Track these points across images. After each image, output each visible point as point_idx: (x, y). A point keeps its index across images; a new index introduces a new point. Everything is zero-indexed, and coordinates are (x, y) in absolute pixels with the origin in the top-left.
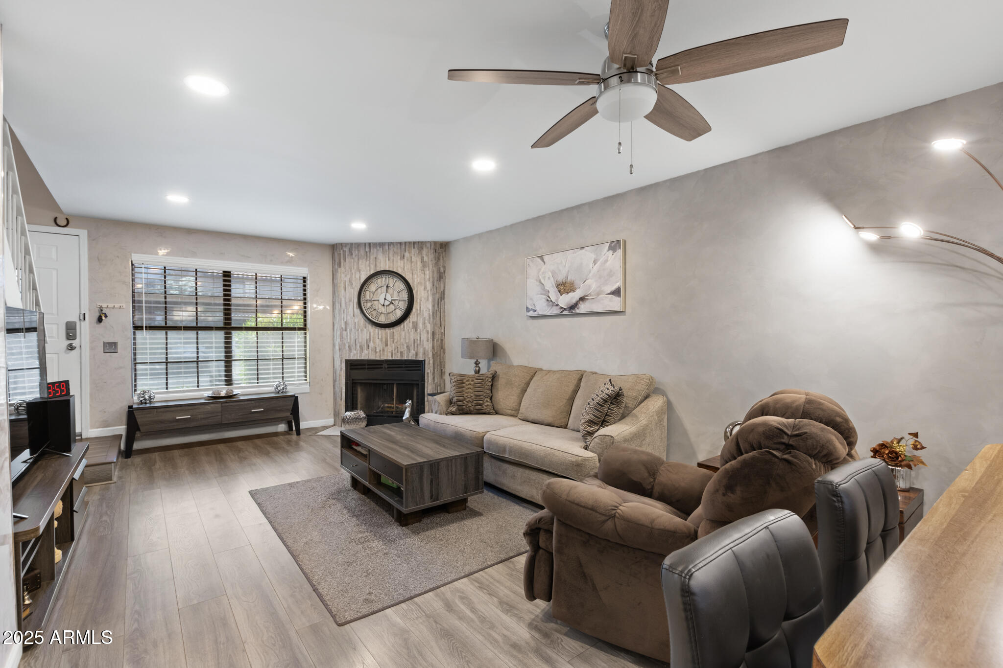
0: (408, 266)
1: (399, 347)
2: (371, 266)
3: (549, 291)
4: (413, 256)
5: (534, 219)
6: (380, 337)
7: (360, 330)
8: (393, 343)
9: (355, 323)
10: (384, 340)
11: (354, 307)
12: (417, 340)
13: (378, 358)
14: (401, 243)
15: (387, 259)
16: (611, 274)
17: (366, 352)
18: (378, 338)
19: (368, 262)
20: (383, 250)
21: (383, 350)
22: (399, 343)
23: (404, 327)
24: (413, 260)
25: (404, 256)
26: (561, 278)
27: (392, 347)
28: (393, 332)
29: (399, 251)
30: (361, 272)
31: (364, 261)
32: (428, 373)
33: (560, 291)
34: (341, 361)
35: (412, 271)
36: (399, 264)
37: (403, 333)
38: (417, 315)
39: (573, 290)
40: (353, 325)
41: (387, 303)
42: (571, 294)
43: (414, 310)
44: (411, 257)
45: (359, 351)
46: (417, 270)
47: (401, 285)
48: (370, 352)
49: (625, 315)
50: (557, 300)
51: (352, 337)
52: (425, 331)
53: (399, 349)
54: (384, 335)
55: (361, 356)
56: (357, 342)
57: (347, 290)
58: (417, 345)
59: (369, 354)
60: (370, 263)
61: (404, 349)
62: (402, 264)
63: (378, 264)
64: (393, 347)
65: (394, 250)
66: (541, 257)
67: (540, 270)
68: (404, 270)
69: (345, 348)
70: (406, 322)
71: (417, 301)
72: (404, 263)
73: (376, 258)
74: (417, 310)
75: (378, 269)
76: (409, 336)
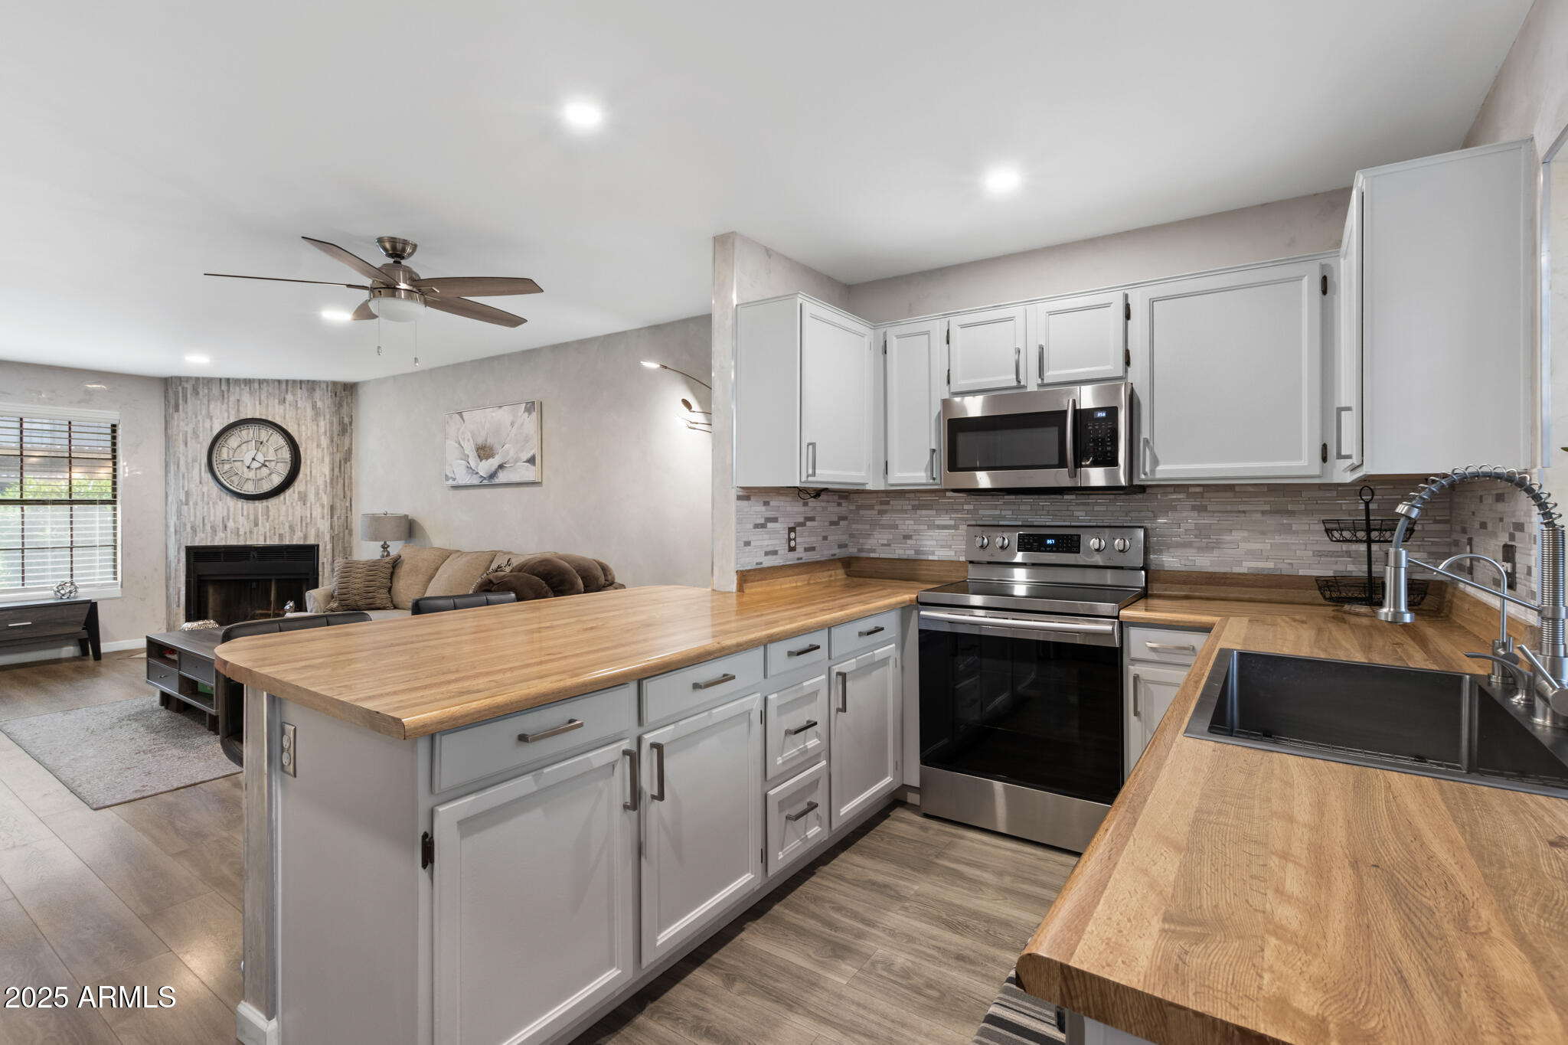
0: (291, 413)
1: (277, 527)
2: (231, 411)
3: (468, 456)
4: (298, 400)
5: (454, 365)
6: (245, 513)
7: (211, 503)
8: (267, 521)
9: (203, 493)
10: (252, 517)
11: (200, 470)
12: (306, 517)
13: (242, 543)
14: (279, 381)
15: (257, 403)
16: (527, 440)
17: (221, 535)
18: (242, 515)
19: (225, 406)
20: (250, 389)
21: (251, 532)
22: (276, 522)
23: (285, 499)
24: (299, 405)
25: (284, 399)
26: (480, 441)
27: (265, 527)
28: (268, 507)
29: (277, 392)
30: (214, 419)
31: (219, 404)
32: (323, 563)
33: (479, 457)
34: (179, 549)
35: (299, 421)
36: (277, 410)
37: (284, 508)
38: (306, 482)
39: (492, 456)
40: (200, 497)
41: (256, 465)
42: (491, 460)
43: (301, 476)
44: (297, 401)
45: (209, 535)
46: (305, 420)
47: (279, 440)
48: (229, 536)
49: (541, 486)
50: (477, 467)
51: (198, 514)
52: (318, 505)
53: (276, 530)
54: (252, 512)
55: (213, 540)
56: (206, 521)
57: (189, 444)
58: (307, 524)
59: (226, 537)
60: (228, 407)
61: (284, 529)
62: (282, 411)
63: (242, 409)
64: (268, 526)
65: (268, 391)
66: (460, 414)
67: (459, 429)
68: (285, 418)
69: (185, 530)
70: (288, 493)
71: (305, 462)
72: (285, 410)
73: (238, 400)
74: (306, 475)
75: (243, 416)
76: (293, 513)
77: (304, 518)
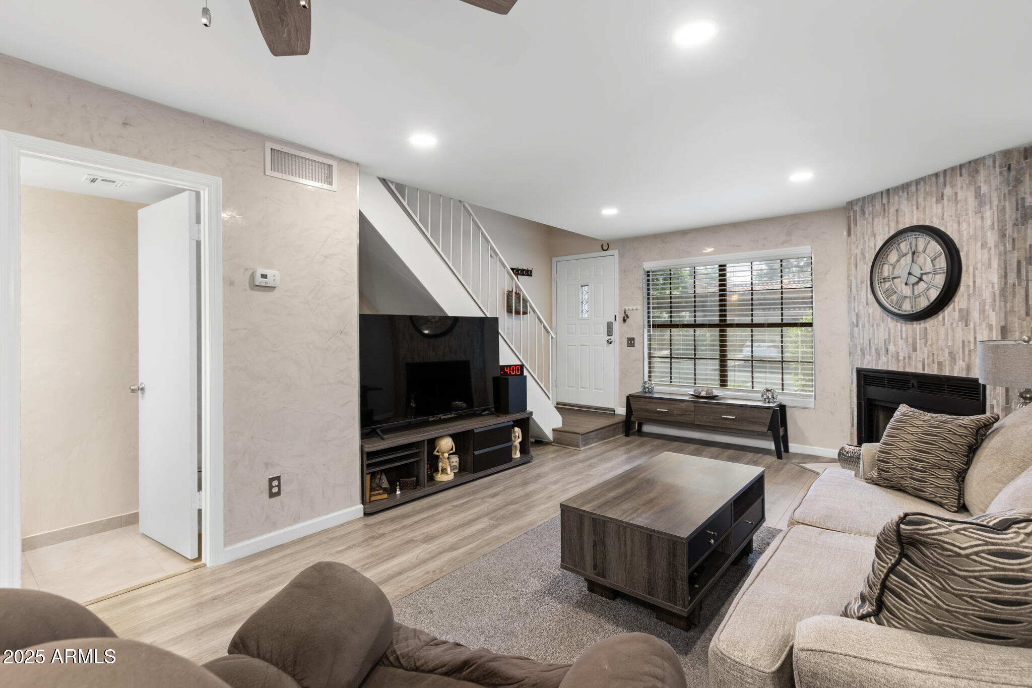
0: (950, 210)
1: (935, 353)
4: (959, 191)
6: (904, 336)
7: (875, 324)
8: (925, 346)
9: (869, 314)
10: (910, 340)
11: (867, 291)
12: (969, 342)
13: (901, 370)
14: (937, 175)
15: (915, 207)
17: (884, 358)
18: (901, 338)
19: (886, 220)
20: (908, 194)
21: (909, 357)
22: (935, 347)
23: (944, 319)
24: (959, 198)
25: (943, 195)
27: (923, 353)
28: (926, 329)
29: (934, 189)
30: (877, 236)
31: (881, 219)
34: (852, 370)
35: (959, 218)
36: (934, 211)
37: (942, 330)
38: (969, 296)
40: (866, 319)
41: (913, 280)
43: (962, 288)
44: (956, 194)
45: (874, 358)
46: (967, 214)
47: (935, 247)
48: (890, 359)
51: (866, 335)
52: (984, 325)
53: (935, 357)
54: (910, 333)
55: (877, 364)
56: (872, 344)
57: (858, 266)
58: (970, 351)
59: (888, 362)
60: (889, 221)
61: (944, 357)
62: (940, 210)
63: (900, 219)
64: (926, 352)
65: (925, 190)
68: (943, 219)
69: (856, 350)
70: (948, 311)
71: (967, 270)
72: (943, 208)
73: (897, 210)
74: (968, 286)
75: (901, 227)
76: (953, 336)
77: (966, 343)
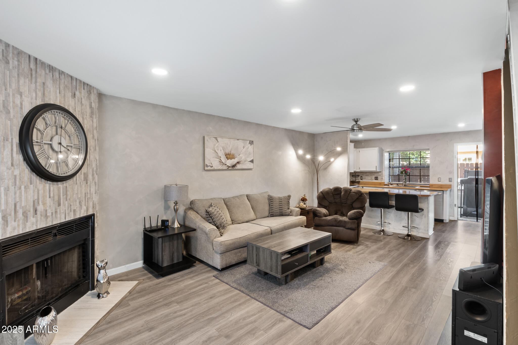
0: (78, 108)
2: (38, 92)
3: (221, 157)
4: (82, 98)
6: (52, 195)
8: (66, 200)
9: (16, 176)
10: (56, 198)
12: (88, 193)
13: (49, 225)
14: (72, 78)
15: (58, 91)
16: (250, 154)
17: (32, 219)
18: (50, 197)
21: (55, 212)
22: (71, 200)
23: (76, 180)
24: (83, 102)
25: (75, 94)
26: (228, 152)
28: (66, 187)
29: (71, 87)
32: (96, 227)
33: (227, 158)
36: (70, 102)
37: (76, 187)
38: (88, 165)
40: (13, 181)
42: (233, 160)
45: (21, 222)
46: (86, 115)
48: (38, 219)
50: (226, 162)
52: (93, 183)
53: (71, 207)
54: (56, 192)
56: (17, 208)
58: (88, 199)
59: (36, 222)
62: (73, 104)
63: (47, 93)
64: (67, 205)
65: (65, 82)
66: (216, 138)
67: (215, 145)
68: (75, 111)
70: (79, 175)
72: (75, 103)
74: (88, 160)
77: (86, 194)
